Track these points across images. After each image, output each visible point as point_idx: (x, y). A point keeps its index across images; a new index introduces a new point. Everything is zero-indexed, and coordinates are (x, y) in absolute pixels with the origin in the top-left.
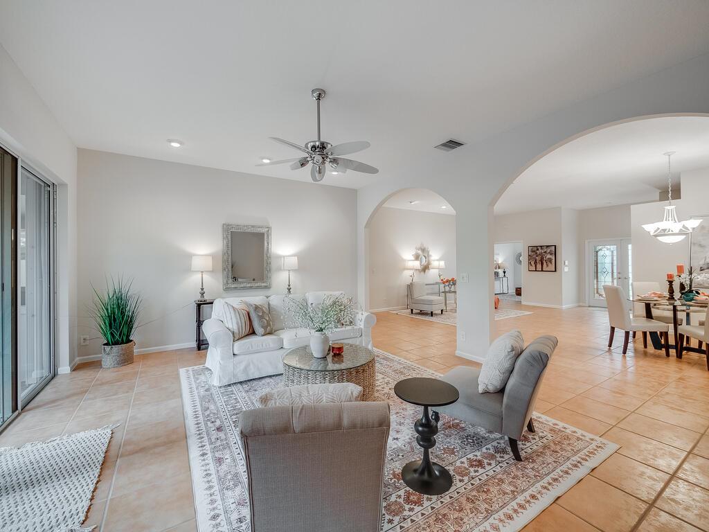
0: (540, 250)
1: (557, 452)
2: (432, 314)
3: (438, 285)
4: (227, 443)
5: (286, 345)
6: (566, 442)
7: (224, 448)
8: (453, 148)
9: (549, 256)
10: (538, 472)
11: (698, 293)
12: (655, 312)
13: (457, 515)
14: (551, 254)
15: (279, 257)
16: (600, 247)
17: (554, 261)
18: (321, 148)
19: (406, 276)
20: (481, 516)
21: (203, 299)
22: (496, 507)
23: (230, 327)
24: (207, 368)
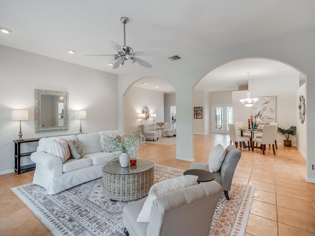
0: (196, 109)
1: (238, 193)
2: (154, 140)
3: (152, 126)
4: (82, 227)
5: (94, 163)
6: (239, 189)
7: (83, 231)
8: (176, 59)
9: (199, 112)
10: (237, 203)
11: (257, 126)
12: (244, 134)
13: (221, 229)
14: (200, 111)
15: (75, 111)
16: (217, 108)
17: (201, 114)
18: (128, 51)
19: (139, 122)
20: (230, 226)
21: (21, 139)
22: (232, 221)
23: (58, 155)
24: (34, 185)
